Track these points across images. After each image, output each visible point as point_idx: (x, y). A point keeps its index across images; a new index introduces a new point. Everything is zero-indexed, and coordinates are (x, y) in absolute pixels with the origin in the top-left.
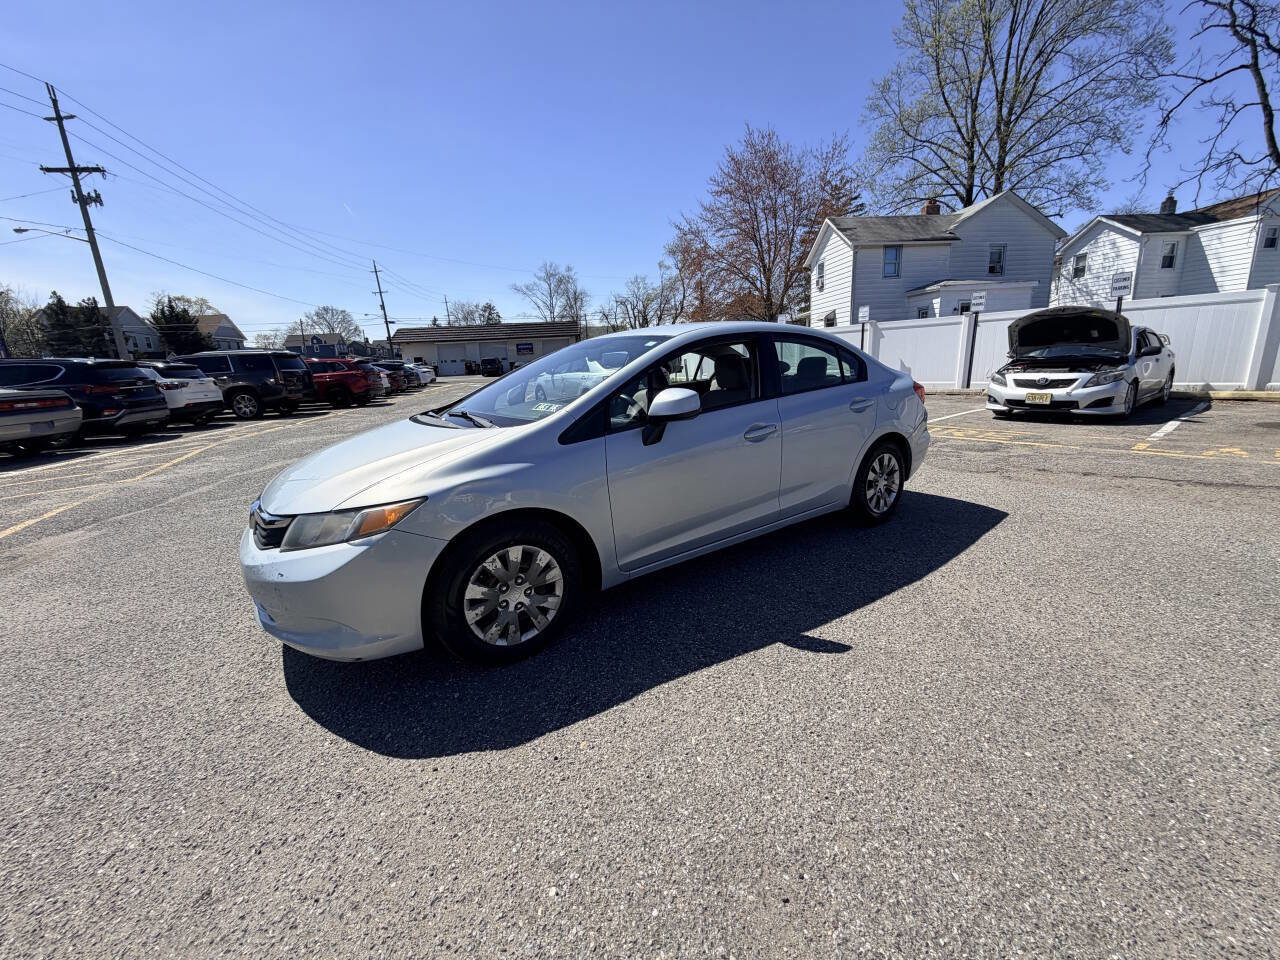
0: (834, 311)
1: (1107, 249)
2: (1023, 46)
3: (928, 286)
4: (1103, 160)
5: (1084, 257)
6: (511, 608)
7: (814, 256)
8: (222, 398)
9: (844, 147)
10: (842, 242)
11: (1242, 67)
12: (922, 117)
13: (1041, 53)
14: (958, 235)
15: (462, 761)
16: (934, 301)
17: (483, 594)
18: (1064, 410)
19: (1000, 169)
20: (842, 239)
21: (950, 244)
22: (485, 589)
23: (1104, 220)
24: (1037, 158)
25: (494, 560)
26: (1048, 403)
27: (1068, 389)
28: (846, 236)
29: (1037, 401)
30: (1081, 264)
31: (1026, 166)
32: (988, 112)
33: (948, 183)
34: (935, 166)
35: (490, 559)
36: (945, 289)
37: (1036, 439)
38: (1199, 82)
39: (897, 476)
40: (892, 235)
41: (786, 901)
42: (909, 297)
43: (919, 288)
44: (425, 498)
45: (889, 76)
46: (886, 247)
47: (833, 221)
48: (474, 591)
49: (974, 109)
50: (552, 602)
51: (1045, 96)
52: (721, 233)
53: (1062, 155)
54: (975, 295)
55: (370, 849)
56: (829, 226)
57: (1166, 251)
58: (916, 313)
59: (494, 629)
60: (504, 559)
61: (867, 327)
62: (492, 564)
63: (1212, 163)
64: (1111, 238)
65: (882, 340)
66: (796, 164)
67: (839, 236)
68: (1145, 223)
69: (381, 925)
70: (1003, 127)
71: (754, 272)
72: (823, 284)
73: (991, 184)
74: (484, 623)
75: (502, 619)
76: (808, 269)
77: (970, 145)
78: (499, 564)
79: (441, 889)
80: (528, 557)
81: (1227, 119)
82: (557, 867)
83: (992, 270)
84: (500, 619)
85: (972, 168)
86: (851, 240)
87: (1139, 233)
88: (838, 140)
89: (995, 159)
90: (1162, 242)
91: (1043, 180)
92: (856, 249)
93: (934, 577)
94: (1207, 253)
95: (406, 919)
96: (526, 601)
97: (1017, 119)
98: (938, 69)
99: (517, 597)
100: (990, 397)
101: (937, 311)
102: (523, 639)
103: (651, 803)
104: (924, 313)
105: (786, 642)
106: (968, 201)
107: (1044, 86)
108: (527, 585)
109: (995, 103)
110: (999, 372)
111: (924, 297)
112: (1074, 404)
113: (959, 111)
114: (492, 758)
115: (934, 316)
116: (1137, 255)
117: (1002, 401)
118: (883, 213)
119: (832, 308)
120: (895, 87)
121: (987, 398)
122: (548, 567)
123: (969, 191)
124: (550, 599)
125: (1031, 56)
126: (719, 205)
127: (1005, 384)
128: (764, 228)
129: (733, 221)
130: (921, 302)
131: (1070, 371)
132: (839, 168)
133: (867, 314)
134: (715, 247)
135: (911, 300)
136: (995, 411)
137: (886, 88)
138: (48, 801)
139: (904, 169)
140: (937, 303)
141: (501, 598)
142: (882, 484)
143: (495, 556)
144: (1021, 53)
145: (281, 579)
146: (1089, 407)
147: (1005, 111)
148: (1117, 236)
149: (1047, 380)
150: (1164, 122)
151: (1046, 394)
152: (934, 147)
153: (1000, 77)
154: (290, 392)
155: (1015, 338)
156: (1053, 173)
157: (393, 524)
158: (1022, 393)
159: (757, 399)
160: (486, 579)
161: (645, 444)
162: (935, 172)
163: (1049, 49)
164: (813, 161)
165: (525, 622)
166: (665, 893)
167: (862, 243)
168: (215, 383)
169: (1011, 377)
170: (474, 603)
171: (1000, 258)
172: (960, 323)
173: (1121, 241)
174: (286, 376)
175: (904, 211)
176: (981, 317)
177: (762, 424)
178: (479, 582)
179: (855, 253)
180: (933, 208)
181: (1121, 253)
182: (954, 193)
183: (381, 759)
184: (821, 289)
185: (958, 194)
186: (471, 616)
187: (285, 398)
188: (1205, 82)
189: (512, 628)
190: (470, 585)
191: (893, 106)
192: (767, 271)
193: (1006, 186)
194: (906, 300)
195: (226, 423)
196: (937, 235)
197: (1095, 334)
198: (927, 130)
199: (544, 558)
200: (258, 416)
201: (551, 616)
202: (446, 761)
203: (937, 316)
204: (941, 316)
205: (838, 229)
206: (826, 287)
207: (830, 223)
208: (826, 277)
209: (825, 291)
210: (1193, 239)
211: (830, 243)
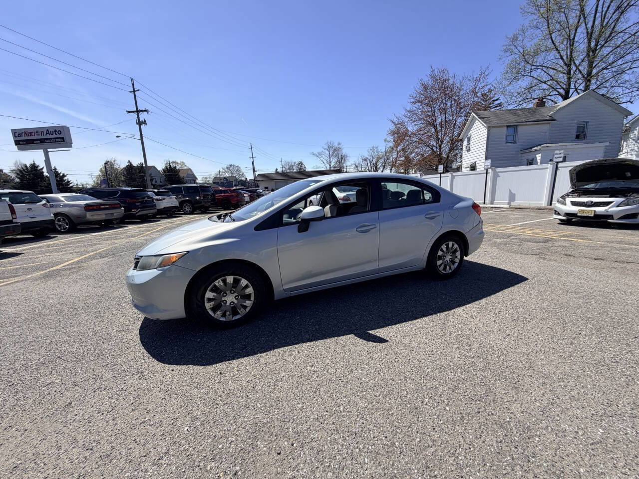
0: (476, 162)
2: (607, 5)
3: (534, 147)
6: (228, 304)
7: (465, 133)
8: (178, 205)
9: (486, 74)
10: (481, 125)
12: (536, 53)
13: (619, 7)
14: (554, 118)
15: (184, 368)
16: (537, 156)
17: (213, 296)
18: (603, 220)
19: (588, 78)
20: (481, 123)
21: (549, 123)
22: (215, 294)
24: (614, 69)
25: (219, 281)
26: (592, 215)
27: (606, 208)
28: (484, 122)
29: (585, 215)
31: (607, 74)
32: (581, 45)
33: (553, 88)
34: (545, 79)
35: (217, 281)
36: (544, 149)
37: (578, 237)
39: (458, 254)
40: (512, 119)
41: (279, 454)
42: (522, 154)
43: (528, 149)
44: (188, 252)
45: (517, 32)
46: (508, 126)
47: (476, 114)
48: (209, 294)
49: (572, 45)
50: (249, 303)
51: (621, 32)
52: (415, 123)
53: (634, 66)
54: (556, 152)
55: (132, 398)
56: (474, 116)
58: (526, 162)
59: (219, 313)
60: (224, 281)
61: (490, 171)
62: (219, 283)
65: (498, 178)
66: (458, 85)
67: (480, 122)
69: (118, 428)
70: (592, 53)
71: (433, 142)
72: (469, 147)
73: (582, 87)
74: (214, 309)
75: (223, 308)
76: (462, 140)
77: (569, 66)
78: (221, 283)
79: (147, 419)
80: (237, 282)
82: (195, 419)
83: (578, 137)
84: (222, 308)
85: (569, 78)
86: (486, 124)
88: (483, 70)
89: (585, 72)
91: (619, 82)
92: (489, 129)
93: (459, 311)
95: (128, 428)
96: (236, 301)
97: (601, 48)
98: (548, 25)
99: (230, 299)
100: (556, 211)
101: (539, 161)
102: (234, 319)
103: (248, 398)
104: (531, 162)
106: (566, 97)
107: (620, 27)
108: (236, 294)
109: (586, 41)
110: (562, 197)
111: (532, 153)
112: (611, 217)
113: (562, 47)
114: (197, 369)
115: (537, 164)
117: (563, 214)
118: (510, 108)
119: (474, 161)
120: (520, 38)
121: (554, 212)
122: (247, 287)
123: (567, 92)
124: (247, 302)
125: (611, 10)
126: (415, 109)
127: (565, 204)
128: (440, 119)
129: (422, 116)
130: (529, 156)
131: (610, 197)
132: (483, 85)
133: (490, 164)
134: (411, 131)
135: (523, 155)
136: (560, 220)
137: (515, 38)
138: (42, 360)
139: (525, 82)
140: (539, 157)
141: (223, 299)
142: (448, 258)
143: (220, 280)
144: (605, 9)
146: (620, 218)
147: (593, 44)
149: (592, 202)
151: (591, 211)
152: (545, 69)
153: (590, 25)
154: (206, 202)
155: (574, 177)
156: (626, 77)
157: (174, 262)
158: (575, 209)
159: (369, 211)
160: (215, 289)
161: (299, 232)
162: (545, 83)
163: (625, 5)
164: (468, 82)
165: (234, 311)
166: (230, 439)
167: (492, 125)
168: (176, 198)
169: (569, 200)
170: (210, 300)
171: (584, 130)
172: (547, 168)
174: (204, 196)
175: (525, 105)
176: (560, 165)
177: (367, 224)
178: (212, 290)
179: (489, 131)
180: (541, 103)
182: (557, 93)
184: (469, 150)
185: (559, 94)
186: (208, 306)
187: (203, 205)
189: (228, 313)
190: (208, 292)
191: (519, 48)
192: (440, 142)
193: (593, 87)
194: (520, 155)
195: (179, 215)
196: (541, 118)
197: (629, 174)
198: (539, 60)
199: (244, 282)
200: (192, 213)
201: (248, 310)
202: (179, 367)
203: (539, 164)
204: (540, 164)
205: (479, 118)
206: (471, 149)
207: (474, 115)
208: (471, 144)
209: (471, 152)
211: (474, 126)
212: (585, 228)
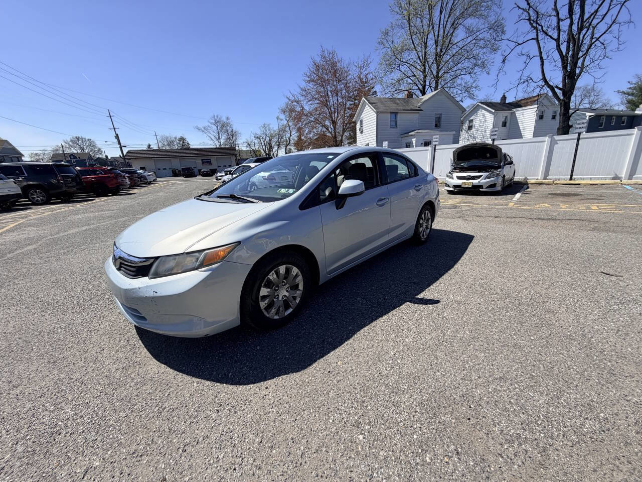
0: (369, 144)
1: (481, 118)
2: (446, 20)
3: (410, 133)
4: (478, 77)
5: (471, 121)
6: (280, 299)
7: (357, 116)
8: (20, 192)
9: (369, 62)
10: (371, 109)
11: (533, 39)
12: (403, 50)
13: (453, 24)
14: (422, 108)
15: (280, 381)
16: (413, 140)
17: (268, 292)
18: (477, 189)
19: (437, 78)
20: (371, 108)
21: (418, 113)
22: (268, 290)
23: (480, 104)
24: (453, 74)
25: (273, 274)
26: (471, 186)
27: (479, 180)
28: (373, 106)
29: (466, 186)
30: (471, 124)
31: (448, 77)
32: (431, 49)
33: (415, 83)
34: (409, 75)
35: (271, 273)
36: (417, 134)
38: (517, 44)
39: (430, 220)
40: (393, 107)
41: (469, 419)
42: (402, 137)
43: (406, 133)
44: (239, 243)
45: (388, 28)
46: (391, 113)
47: (366, 99)
48: (264, 291)
49: (426, 48)
50: (298, 293)
51: (455, 44)
52: (310, 103)
53: (462, 73)
54: (434, 137)
55: (251, 436)
57: (503, 119)
58: (405, 145)
59: (273, 311)
60: (277, 273)
62: (272, 276)
63: (522, 81)
64: (483, 112)
66: (346, 69)
67: (369, 106)
68: (495, 106)
69: (279, 474)
70: (438, 57)
71: (327, 123)
72: (362, 130)
73: (433, 85)
74: (269, 308)
75: (276, 305)
76: (355, 123)
77: (424, 65)
78: (275, 276)
79: (302, 448)
80: (288, 271)
81: (527, 62)
82: (357, 425)
83: (436, 126)
85: (425, 77)
86: (375, 108)
87: (493, 111)
88: (366, 58)
89: (435, 73)
90: (503, 114)
91: (455, 84)
92: (377, 113)
94: (518, 121)
95: (291, 467)
96: (287, 294)
97: (444, 54)
98: (409, 26)
99: (283, 293)
100: (446, 184)
101: (414, 144)
102: (286, 314)
103: (387, 386)
104: (409, 145)
105: (410, 302)
106: (424, 93)
107: (455, 40)
108: (287, 286)
109: (434, 46)
110: (449, 173)
111: (410, 137)
112: (481, 187)
113: (419, 49)
114: (295, 377)
115: (413, 147)
116: (493, 121)
117: (452, 186)
118: (387, 96)
119: (367, 142)
120: (390, 34)
121: (445, 185)
122: (297, 276)
123: (424, 88)
124: (298, 292)
125: (449, 25)
126: (309, 88)
127: (452, 178)
128: (332, 101)
129: (316, 96)
130: (407, 140)
131: (479, 172)
132: (367, 72)
133: (387, 145)
134: (308, 110)
135: (403, 138)
136: (448, 191)
137: (386, 34)
139: (395, 75)
140: (414, 140)
141: (276, 294)
142: (425, 225)
143: (273, 272)
144: (445, 23)
145: (155, 295)
146: (487, 188)
147: (439, 50)
148: (485, 112)
149: (470, 176)
150: (504, 61)
151: (470, 183)
152: (408, 65)
153: (436, 34)
154: (68, 187)
155: (456, 157)
156: (459, 81)
157: (224, 258)
158: (460, 182)
159: (377, 186)
160: (269, 284)
161: (337, 209)
162: (409, 77)
163: (456, 22)
164: (355, 68)
165: (286, 305)
166: (415, 426)
167: (380, 110)
168: (15, 183)
169: (455, 175)
170: (264, 298)
171: (439, 120)
172: (428, 150)
173: (487, 114)
174: (65, 178)
175: (396, 95)
176: (437, 147)
177: (383, 198)
178: (266, 286)
179: (377, 115)
180: (410, 95)
181: (487, 120)
182: (417, 88)
183: (233, 388)
184: (362, 132)
185: (419, 89)
186: (263, 305)
187: (65, 191)
188: (519, 44)
189: (281, 309)
190: (262, 288)
191: (390, 43)
192: (334, 123)
193: (440, 86)
194: (400, 139)
195: (25, 207)
196: (413, 108)
197: (488, 155)
198: (406, 56)
199: (295, 270)
200: (47, 202)
201: (298, 301)
202: (270, 382)
203: (415, 146)
204: (416, 147)
205: (369, 103)
206: (364, 132)
207: (365, 100)
208: (364, 127)
209: (363, 134)
210: (513, 114)
211: (365, 110)
212: (467, 196)
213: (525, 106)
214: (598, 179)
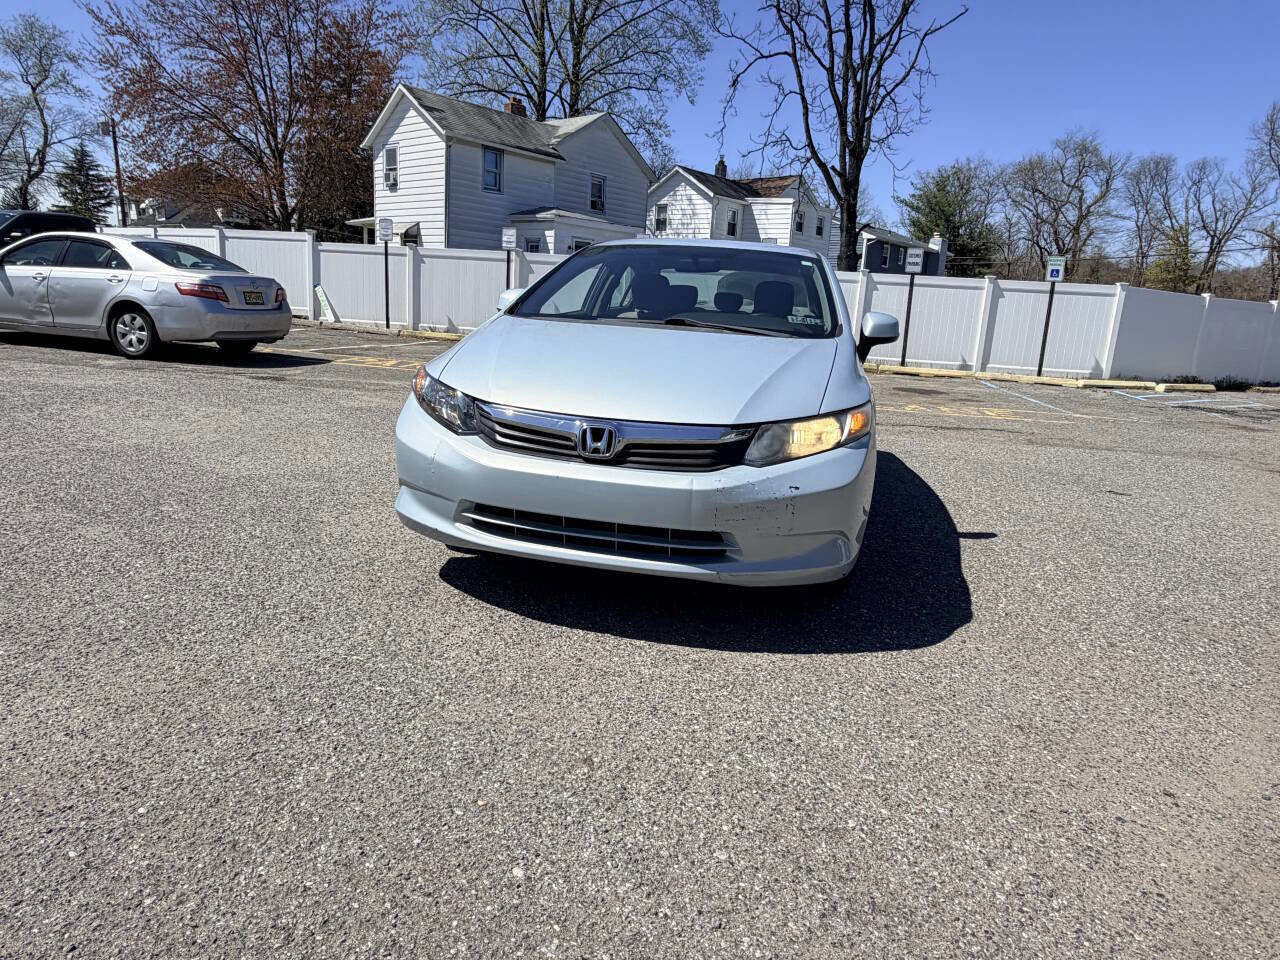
0: (418, 224)
1: (685, 204)
3: (539, 212)
4: (666, 101)
5: (663, 209)
7: (378, 136)
10: (426, 126)
11: (786, 53)
14: (563, 153)
16: (547, 233)
19: (576, 80)
20: (427, 121)
21: (554, 163)
23: (681, 171)
28: (434, 118)
30: (662, 216)
33: (518, 78)
34: (503, 50)
36: (560, 220)
38: (759, 55)
40: (492, 135)
42: (516, 222)
43: (523, 213)
46: (485, 148)
51: (612, 7)
53: (632, 83)
56: (404, 95)
57: (727, 217)
58: (522, 245)
61: (513, 255)
63: (771, 139)
64: (688, 192)
67: (422, 116)
68: (708, 180)
72: (395, 180)
77: (540, 36)
81: (780, 100)
83: (594, 205)
85: (543, 64)
86: (443, 127)
87: (712, 194)
89: (569, 62)
90: (731, 205)
92: (448, 139)
94: (759, 226)
101: (551, 246)
104: (536, 246)
111: (535, 225)
115: (548, 251)
116: (710, 216)
119: (414, 220)
123: (542, 96)
130: (531, 231)
133: (514, 239)
139: (466, 41)
140: (550, 235)
148: (693, 192)
150: (735, 83)
152: (501, 25)
162: (503, 58)
167: (456, 134)
171: (600, 192)
173: (697, 198)
179: (448, 147)
181: (697, 211)
184: (393, 187)
188: (763, 57)
194: (510, 225)
196: (539, 147)
203: (552, 252)
204: (555, 253)
205: (421, 105)
206: (400, 185)
207: (405, 91)
208: (400, 172)
209: (399, 192)
210: (748, 208)
211: (405, 122)
213: (766, 196)
214: (946, 367)
